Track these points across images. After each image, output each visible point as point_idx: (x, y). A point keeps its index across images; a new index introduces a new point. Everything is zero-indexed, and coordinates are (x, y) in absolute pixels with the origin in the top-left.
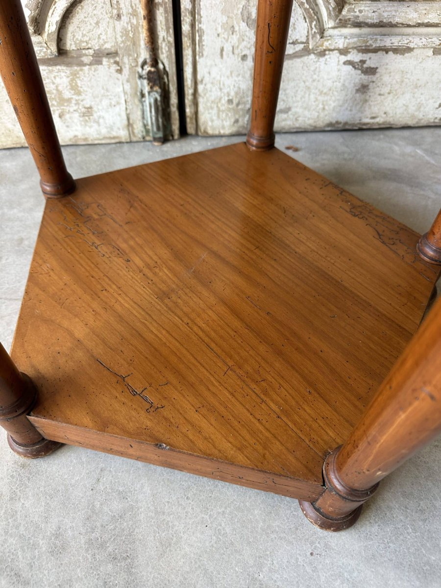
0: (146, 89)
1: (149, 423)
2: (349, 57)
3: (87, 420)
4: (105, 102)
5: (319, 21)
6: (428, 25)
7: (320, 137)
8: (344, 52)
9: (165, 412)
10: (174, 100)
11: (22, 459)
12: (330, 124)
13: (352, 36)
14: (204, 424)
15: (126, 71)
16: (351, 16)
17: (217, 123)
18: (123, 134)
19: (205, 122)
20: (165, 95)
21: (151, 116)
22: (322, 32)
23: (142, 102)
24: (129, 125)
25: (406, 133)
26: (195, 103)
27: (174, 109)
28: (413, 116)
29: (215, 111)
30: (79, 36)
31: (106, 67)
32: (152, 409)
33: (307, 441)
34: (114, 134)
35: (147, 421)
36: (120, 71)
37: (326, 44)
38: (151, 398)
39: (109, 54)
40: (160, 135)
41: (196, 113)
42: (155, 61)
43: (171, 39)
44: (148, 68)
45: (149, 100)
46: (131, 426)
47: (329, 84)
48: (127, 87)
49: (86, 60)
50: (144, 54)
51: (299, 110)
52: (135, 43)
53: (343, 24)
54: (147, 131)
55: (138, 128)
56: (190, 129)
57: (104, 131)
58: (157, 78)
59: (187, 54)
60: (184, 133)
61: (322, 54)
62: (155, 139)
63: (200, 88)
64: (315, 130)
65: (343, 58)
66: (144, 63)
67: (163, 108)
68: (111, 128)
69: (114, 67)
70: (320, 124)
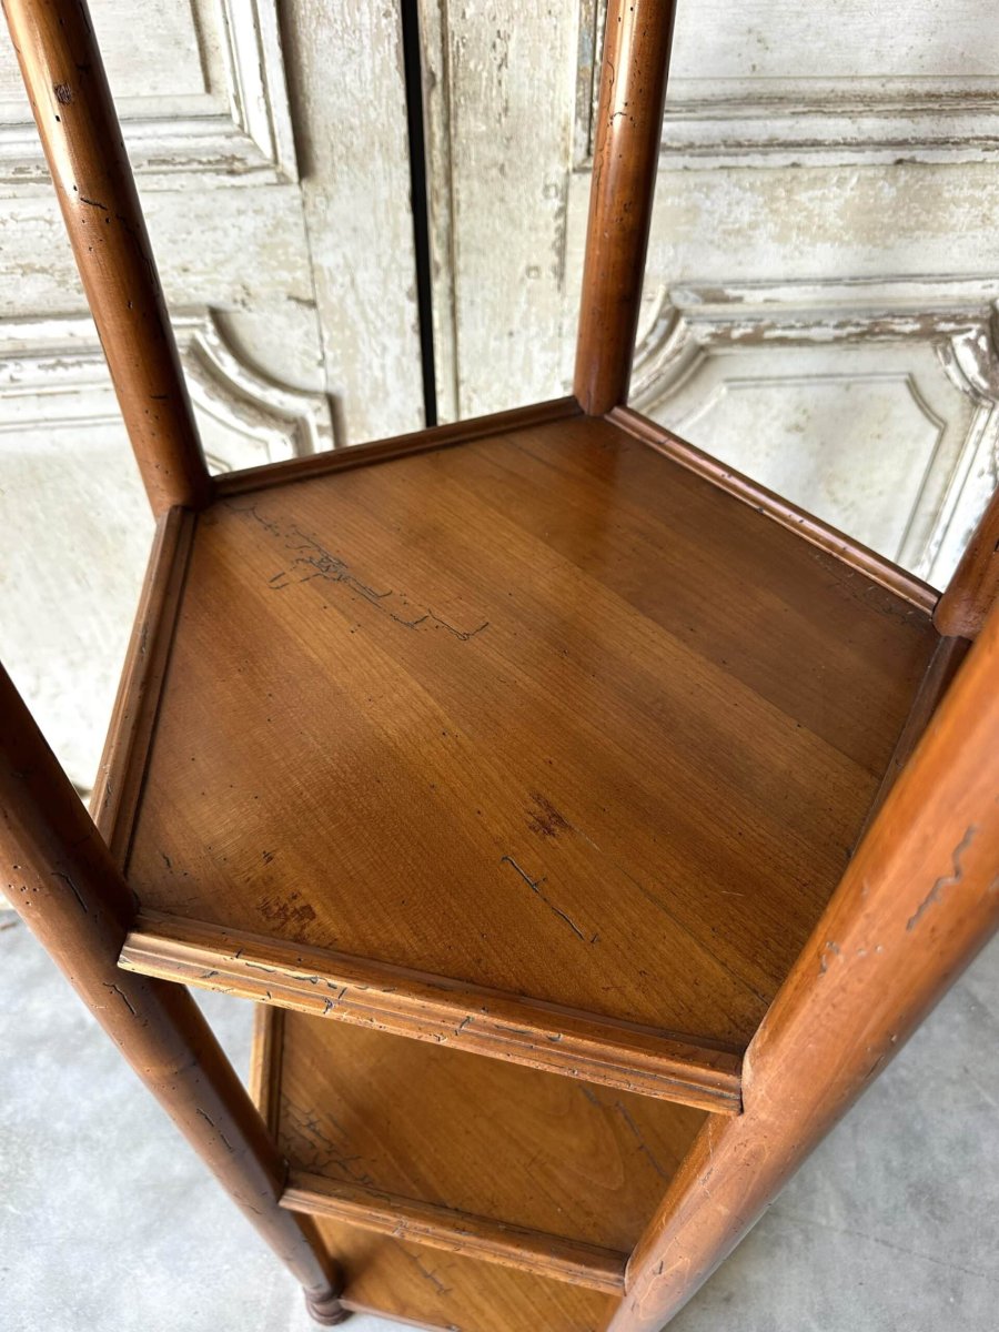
1: (440, 1306)
3: (388, 1304)
9: (453, 1295)
11: (321, 1327)
14: (486, 1307)
32: (443, 1292)
33: (572, 1321)
35: (438, 1304)
38: (441, 1281)
46: (426, 1309)
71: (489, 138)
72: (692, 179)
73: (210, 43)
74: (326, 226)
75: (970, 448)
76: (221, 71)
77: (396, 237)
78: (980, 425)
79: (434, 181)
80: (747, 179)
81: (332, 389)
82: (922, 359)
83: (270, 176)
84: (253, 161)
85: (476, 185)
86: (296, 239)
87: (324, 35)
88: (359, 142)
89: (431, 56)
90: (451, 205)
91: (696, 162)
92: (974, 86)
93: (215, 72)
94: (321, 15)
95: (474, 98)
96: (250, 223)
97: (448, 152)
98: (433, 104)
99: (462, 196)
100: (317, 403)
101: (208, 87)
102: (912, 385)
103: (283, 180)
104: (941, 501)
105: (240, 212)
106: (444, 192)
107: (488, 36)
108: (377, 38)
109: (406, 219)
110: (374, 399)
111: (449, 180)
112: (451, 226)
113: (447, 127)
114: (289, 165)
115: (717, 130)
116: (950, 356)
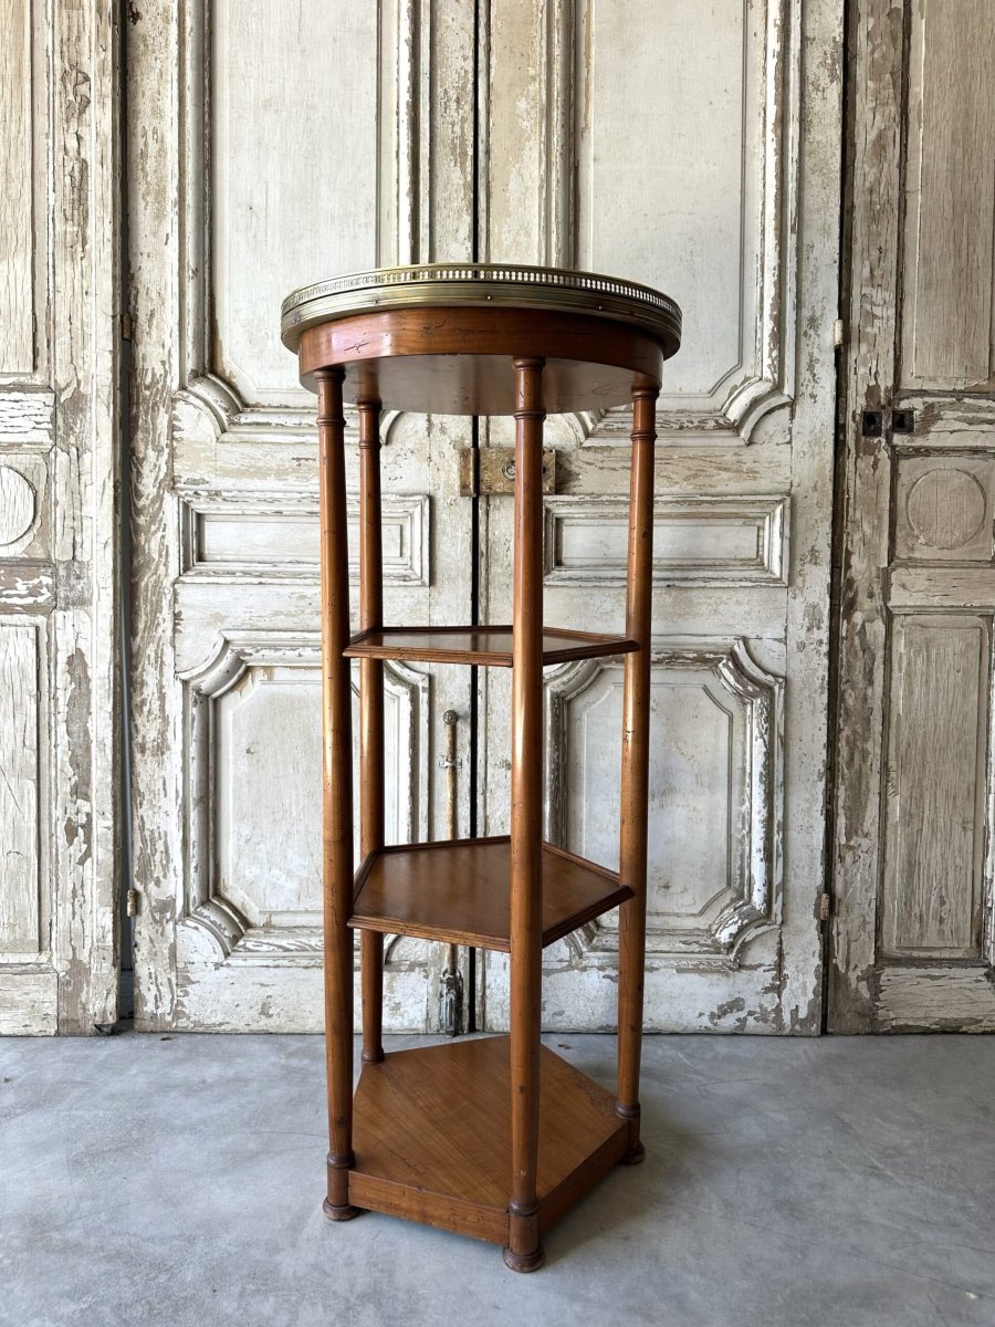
0: (445, 991)
2: (607, 973)
4: (411, 1000)
5: (576, 947)
6: (661, 952)
7: (593, 1038)
8: (601, 968)
10: (466, 1000)
12: (601, 1028)
13: (605, 957)
15: (431, 977)
16: (599, 944)
17: (501, 1021)
18: (421, 1026)
19: (491, 1021)
20: (459, 997)
21: (446, 1013)
22: (581, 955)
23: (440, 1001)
24: (428, 1019)
25: (675, 1039)
26: (484, 1004)
27: (465, 1008)
28: (677, 1023)
29: (499, 1011)
30: (401, 952)
31: (417, 974)
34: (414, 1026)
36: (427, 977)
37: (584, 963)
39: (421, 965)
40: (452, 1029)
41: (484, 1012)
42: (454, 971)
43: (467, 956)
44: (447, 976)
45: (445, 1000)
47: (594, 992)
48: (430, 989)
49: (403, 968)
50: (446, 965)
51: (571, 1013)
52: (441, 958)
53: (595, 949)
54: (442, 1026)
55: (435, 1022)
56: (478, 1025)
57: (406, 1023)
58: (454, 983)
59: (479, 966)
60: (472, 1029)
61: (584, 969)
62: (447, 1033)
63: (488, 992)
64: (589, 1033)
65: (602, 973)
66: (446, 972)
67: (456, 1007)
68: (412, 1021)
69: (423, 974)
70: (593, 1027)
71: (503, 574)
72: (584, 592)
73: (405, 541)
74: (437, 604)
75: (748, 726)
76: (407, 551)
77: (465, 610)
78: (749, 713)
79: (481, 589)
80: (607, 592)
81: (431, 672)
82: (707, 678)
83: (419, 583)
84: (413, 577)
85: (497, 592)
86: (425, 609)
87: (445, 538)
88: (453, 574)
89: (482, 547)
90: (487, 598)
91: (583, 584)
92: (697, 562)
93: (405, 550)
94: (444, 532)
95: (497, 560)
96: (408, 601)
97: (487, 579)
98: (482, 562)
99: (492, 595)
100: (424, 676)
101: (401, 555)
102: (706, 689)
103: (423, 585)
104: (744, 760)
105: (405, 596)
106: (485, 593)
107: (503, 541)
108: (463, 540)
109: (469, 603)
110: (449, 678)
111: (487, 590)
112: (487, 606)
113: (487, 571)
114: (426, 579)
115: (591, 574)
116: (720, 675)
